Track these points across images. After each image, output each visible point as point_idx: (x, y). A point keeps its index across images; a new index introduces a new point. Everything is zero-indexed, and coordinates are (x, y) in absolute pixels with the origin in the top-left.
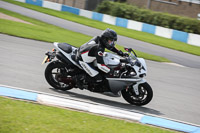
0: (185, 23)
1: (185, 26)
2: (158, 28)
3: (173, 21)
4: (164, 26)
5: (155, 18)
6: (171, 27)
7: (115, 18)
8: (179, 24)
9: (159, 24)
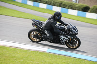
0: (66, 4)
1: (66, 6)
2: (54, 7)
3: (61, 4)
4: (57, 6)
5: (52, 2)
6: (60, 6)
7: (33, 2)
8: (64, 5)
9: (54, 5)
